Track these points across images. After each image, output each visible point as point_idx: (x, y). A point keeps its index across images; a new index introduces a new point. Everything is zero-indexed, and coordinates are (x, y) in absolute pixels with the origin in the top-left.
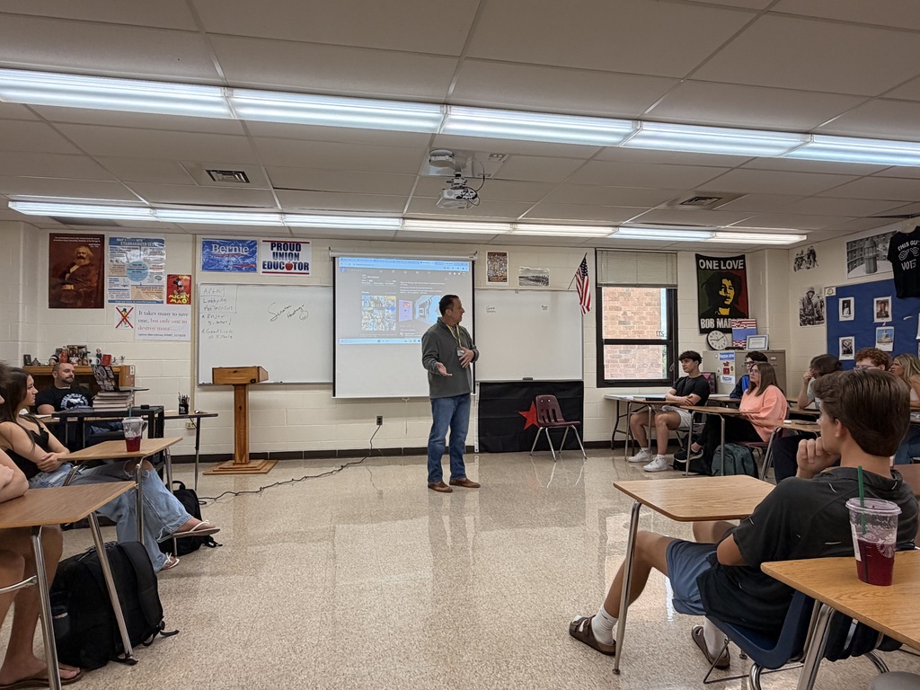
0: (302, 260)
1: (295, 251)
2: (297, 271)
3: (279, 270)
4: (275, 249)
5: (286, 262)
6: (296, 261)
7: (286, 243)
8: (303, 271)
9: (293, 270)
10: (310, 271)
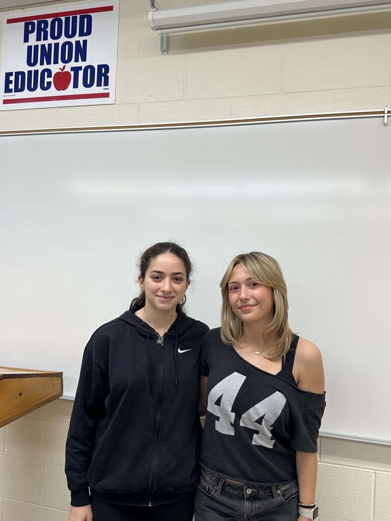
0: (94, 59)
1: (77, 38)
2: (82, 90)
3: (39, 93)
4: (33, 39)
5: (55, 68)
6: (81, 64)
7: (56, 17)
8: (95, 89)
9: (70, 90)
10: (111, 88)
